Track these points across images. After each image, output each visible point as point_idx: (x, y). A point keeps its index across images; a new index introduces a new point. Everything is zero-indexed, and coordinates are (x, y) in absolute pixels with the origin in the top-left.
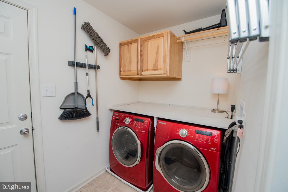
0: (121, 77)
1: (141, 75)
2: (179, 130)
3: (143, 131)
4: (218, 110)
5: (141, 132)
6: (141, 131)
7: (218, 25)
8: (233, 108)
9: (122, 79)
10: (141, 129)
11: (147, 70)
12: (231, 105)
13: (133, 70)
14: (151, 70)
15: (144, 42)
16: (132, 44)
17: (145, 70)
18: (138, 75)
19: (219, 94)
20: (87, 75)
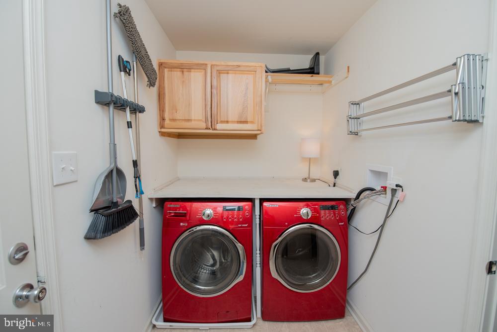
0: (163, 130)
1: (215, 129)
2: (300, 210)
3: (243, 225)
4: (309, 178)
5: (240, 227)
6: (240, 225)
7: (309, 71)
8: (336, 174)
9: (163, 134)
10: (239, 223)
11: (227, 122)
12: (334, 171)
13: (195, 120)
14: (233, 122)
15: (219, 72)
16: (192, 70)
17: (222, 122)
18: (207, 128)
19: (310, 159)
20: (128, 128)
